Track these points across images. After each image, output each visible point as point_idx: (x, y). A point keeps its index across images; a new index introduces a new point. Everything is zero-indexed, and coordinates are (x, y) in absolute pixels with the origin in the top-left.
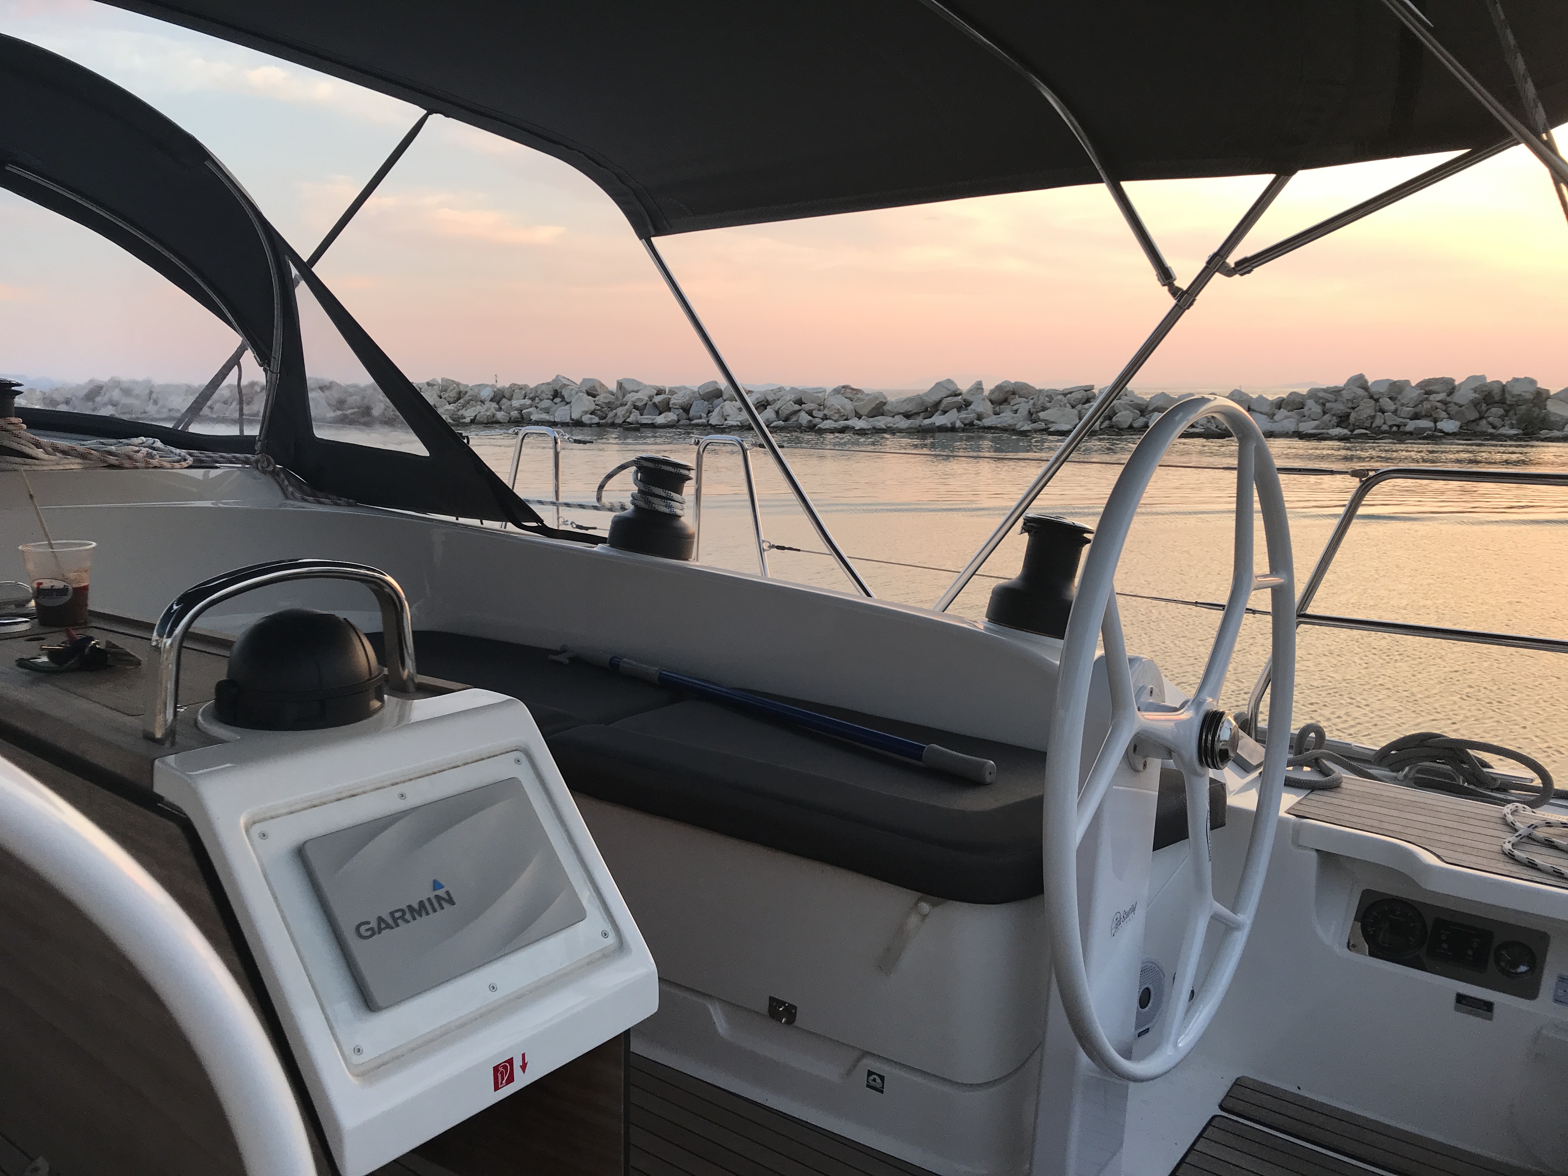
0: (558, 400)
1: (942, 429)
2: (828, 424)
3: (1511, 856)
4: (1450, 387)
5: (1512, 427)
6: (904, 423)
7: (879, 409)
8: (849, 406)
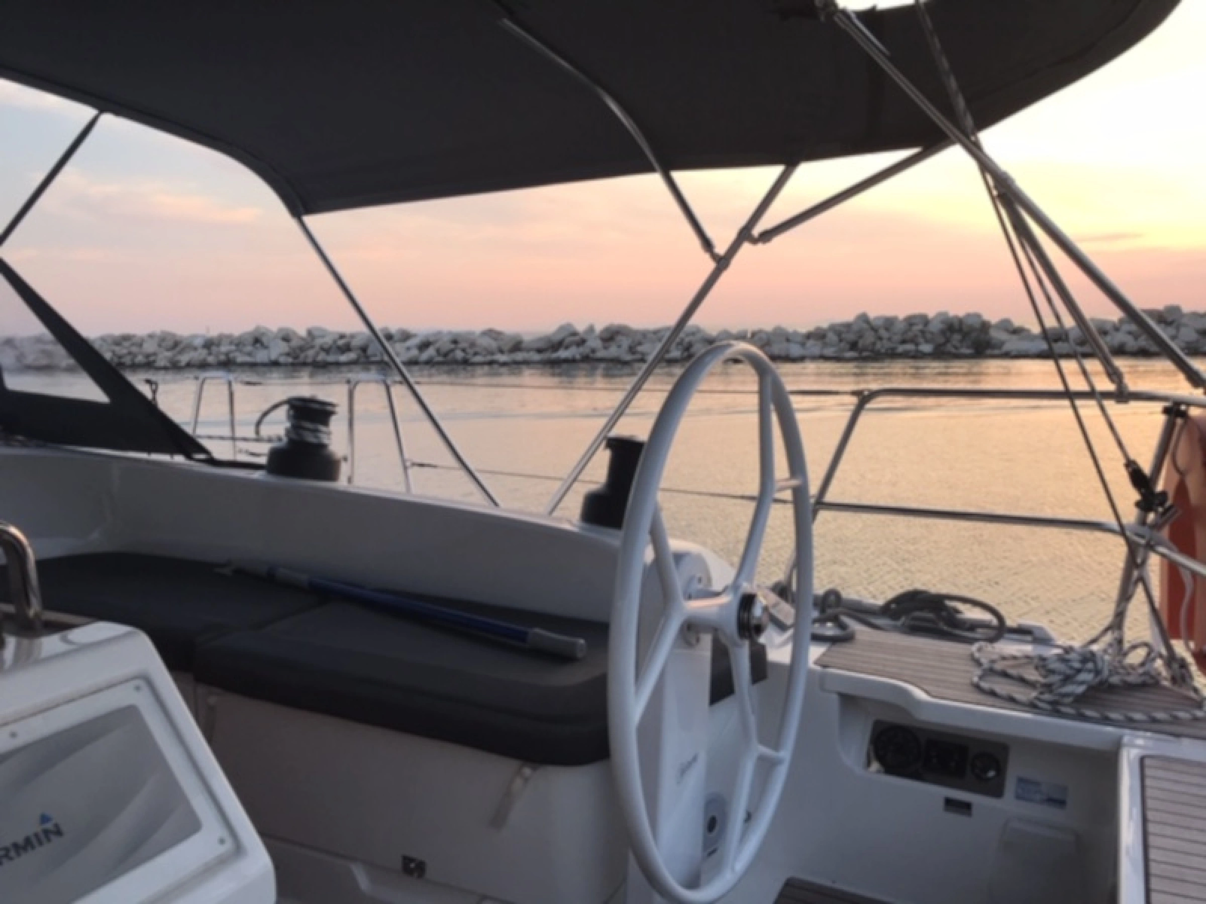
0: (258, 345)
1: (566, 361)
2: (478, 359)
3: (977, 687)
4: (924, 320)
5: (968, 347)
6: (536, 357)
7: (517, 346)
8: (494, 345)
